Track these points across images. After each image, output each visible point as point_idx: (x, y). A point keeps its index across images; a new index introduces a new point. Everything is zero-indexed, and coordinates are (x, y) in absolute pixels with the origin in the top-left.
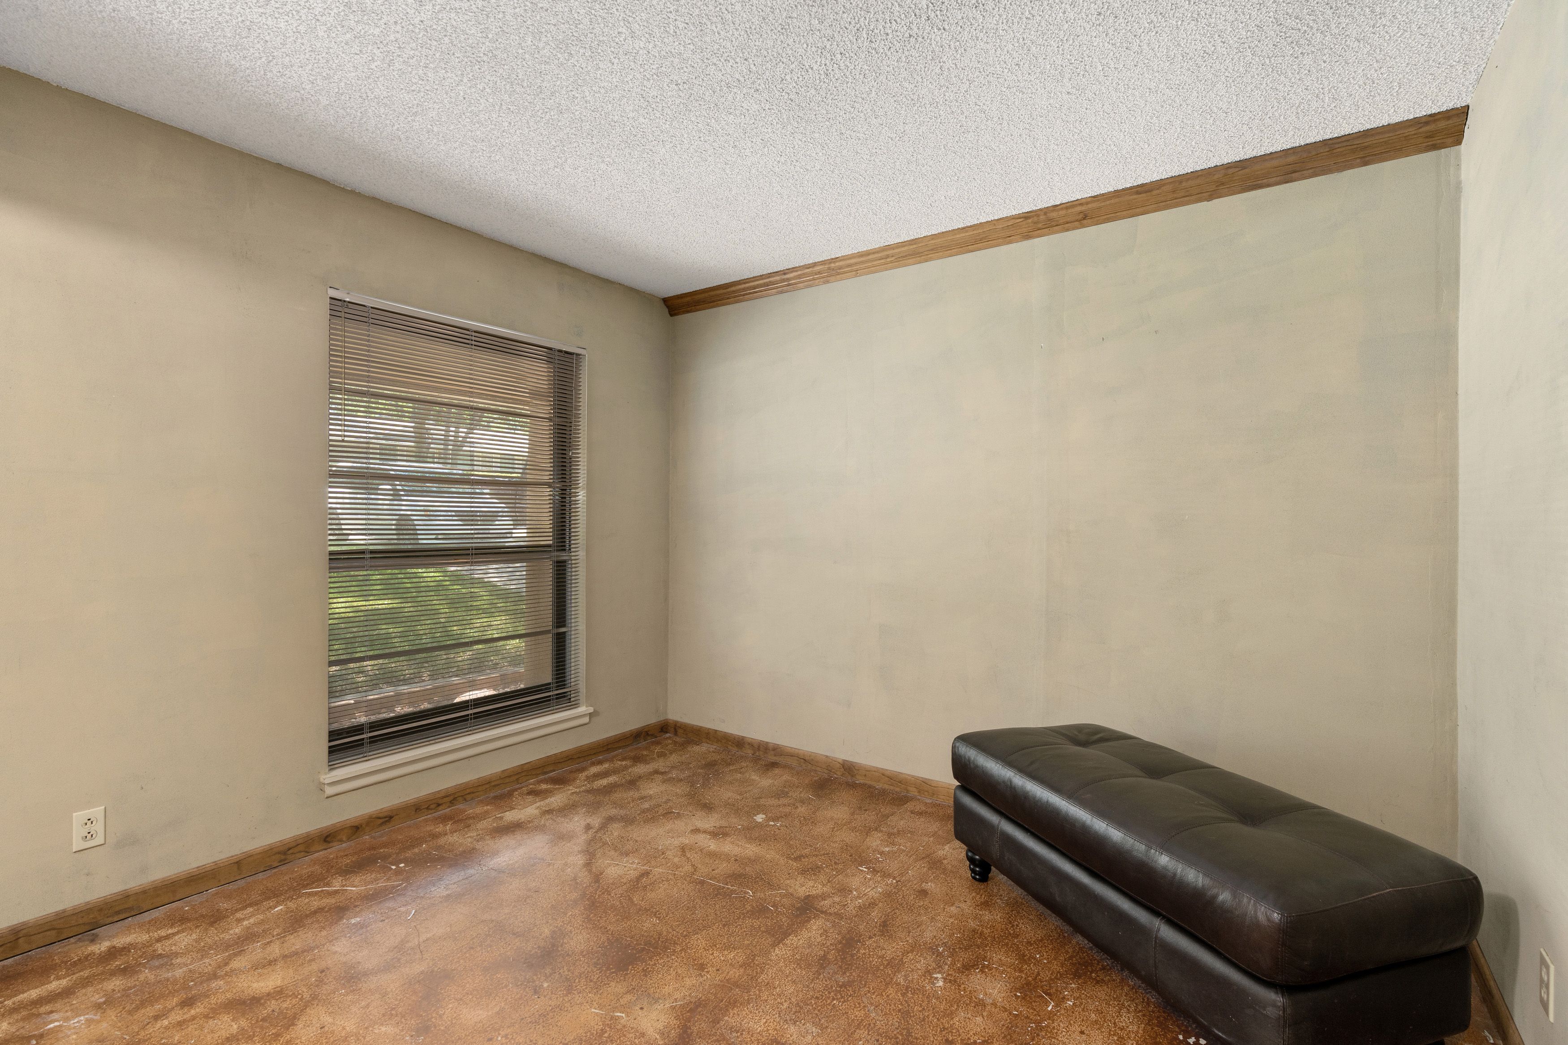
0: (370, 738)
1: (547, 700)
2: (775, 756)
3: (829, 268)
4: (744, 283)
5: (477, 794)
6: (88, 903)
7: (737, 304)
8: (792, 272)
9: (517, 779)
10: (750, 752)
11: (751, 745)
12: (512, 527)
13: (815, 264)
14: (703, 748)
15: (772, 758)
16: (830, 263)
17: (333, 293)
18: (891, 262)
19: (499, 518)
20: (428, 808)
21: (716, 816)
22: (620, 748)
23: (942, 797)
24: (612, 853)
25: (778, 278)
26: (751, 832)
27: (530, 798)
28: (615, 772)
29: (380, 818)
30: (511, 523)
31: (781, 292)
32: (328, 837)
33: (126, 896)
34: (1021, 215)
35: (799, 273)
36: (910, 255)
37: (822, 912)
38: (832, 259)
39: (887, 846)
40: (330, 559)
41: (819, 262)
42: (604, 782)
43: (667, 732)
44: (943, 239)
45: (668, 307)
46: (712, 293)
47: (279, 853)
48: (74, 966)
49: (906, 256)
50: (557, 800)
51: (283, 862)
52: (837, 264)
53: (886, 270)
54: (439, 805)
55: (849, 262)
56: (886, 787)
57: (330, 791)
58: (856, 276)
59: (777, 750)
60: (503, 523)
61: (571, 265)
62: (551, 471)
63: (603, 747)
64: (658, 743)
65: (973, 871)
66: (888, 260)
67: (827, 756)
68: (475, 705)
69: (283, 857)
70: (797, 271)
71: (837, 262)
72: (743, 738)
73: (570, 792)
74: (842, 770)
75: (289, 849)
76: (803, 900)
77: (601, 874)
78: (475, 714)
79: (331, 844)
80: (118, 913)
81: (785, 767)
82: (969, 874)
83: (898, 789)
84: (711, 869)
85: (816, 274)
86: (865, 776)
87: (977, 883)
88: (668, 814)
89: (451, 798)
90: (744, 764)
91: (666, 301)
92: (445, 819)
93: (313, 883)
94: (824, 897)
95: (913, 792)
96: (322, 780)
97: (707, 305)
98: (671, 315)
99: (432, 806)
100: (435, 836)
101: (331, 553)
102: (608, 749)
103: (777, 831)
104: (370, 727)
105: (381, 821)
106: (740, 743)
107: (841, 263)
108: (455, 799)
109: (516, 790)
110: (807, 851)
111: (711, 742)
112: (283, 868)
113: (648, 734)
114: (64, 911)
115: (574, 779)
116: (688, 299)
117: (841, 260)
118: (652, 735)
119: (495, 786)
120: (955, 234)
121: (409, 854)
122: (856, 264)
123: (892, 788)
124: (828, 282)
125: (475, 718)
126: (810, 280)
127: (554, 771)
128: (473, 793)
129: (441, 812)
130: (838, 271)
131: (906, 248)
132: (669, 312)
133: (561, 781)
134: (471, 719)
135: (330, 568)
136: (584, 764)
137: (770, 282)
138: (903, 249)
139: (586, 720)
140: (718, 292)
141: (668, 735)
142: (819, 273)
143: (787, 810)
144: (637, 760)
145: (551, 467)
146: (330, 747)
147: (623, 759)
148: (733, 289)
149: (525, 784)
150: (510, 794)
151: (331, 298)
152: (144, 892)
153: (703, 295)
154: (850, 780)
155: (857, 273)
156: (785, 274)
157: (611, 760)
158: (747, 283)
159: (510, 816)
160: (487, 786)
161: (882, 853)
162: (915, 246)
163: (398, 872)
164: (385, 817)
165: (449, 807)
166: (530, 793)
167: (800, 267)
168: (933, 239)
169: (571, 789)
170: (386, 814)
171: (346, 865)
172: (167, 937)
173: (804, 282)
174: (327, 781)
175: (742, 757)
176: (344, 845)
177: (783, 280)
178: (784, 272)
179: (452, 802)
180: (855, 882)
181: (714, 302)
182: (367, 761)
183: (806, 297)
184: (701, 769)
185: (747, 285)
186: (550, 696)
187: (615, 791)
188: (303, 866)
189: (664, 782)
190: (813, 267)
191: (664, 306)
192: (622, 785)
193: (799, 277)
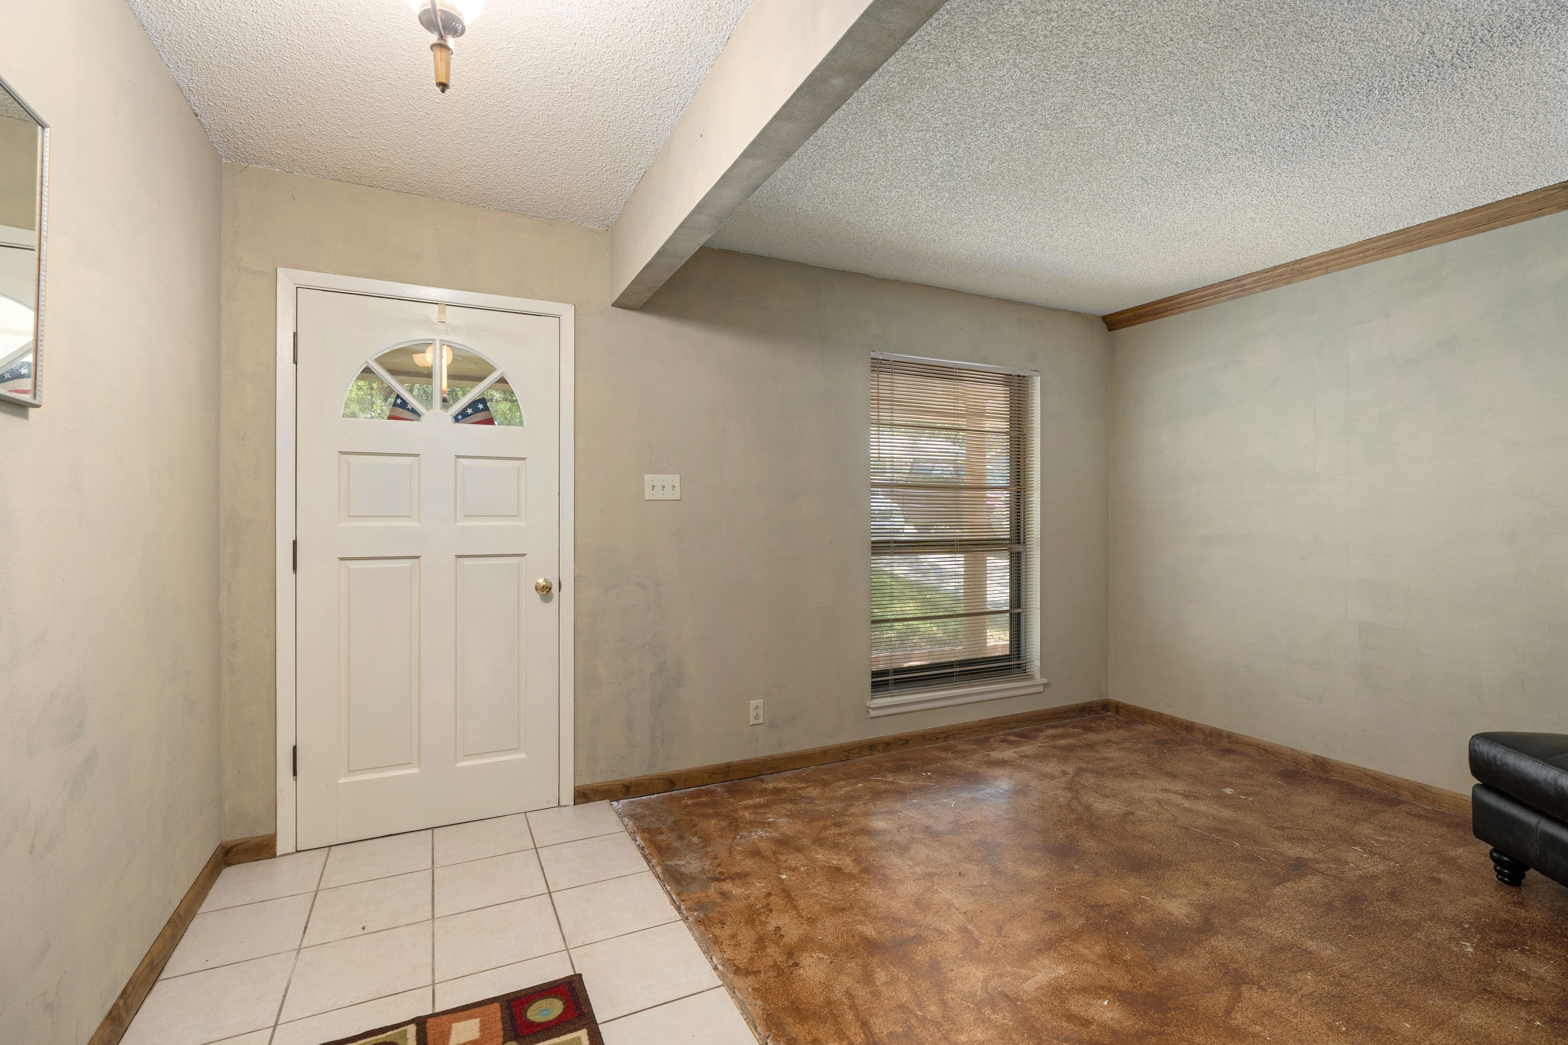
0: (894, 679)
1: (1009, 668)
2: (1230, 743)
3: (1293, 270)
4: (1192, 294)
5: (962, 735)
6: (757, 759)
7: (1182, 314)
8: (1248, 278)
9: (990, 729)
10: (1200, 737)
11: (1202, 730)
12: (904, 523)
13: (1276, 268)
14: (1150, 728)
15: (1226, 745)
16: (1295, 264)
17: (873, 355)
18: (1372, 255)
19: (894, 516)
20: (930, 739)
21: (1183, 783)
22: (1068, 718)
23: (1446, 806)
24: (1094, 794)
25: (1231, 285)
26: (1222, 800)
27: (1005, 745)
28: (1070, 736)
29: (901, 740)
30: (903, 520)
31: (1234, 298)
32: (872, 746)
33: (773, 759)
34: (1558, 186)
35: (1256, 278)
36: (1398, 245)
37: (1319, 872)
38: (1297, 260)
39: (1382, 836)
40: (872, 547)
41: (1280, 265)
42: (1064, 742)
43: (1108, 711)
44: (1445, 224)
45: (1106, 323)
46: (1155, 307)
47: (845, 751)
48: (763, 792)
49: (1392, 247)
50: (1028, 748)
51: (848, 758)
52: (1303, 265)
53: (1366, 263)
54: (937, 738)
55: (1317, 261)
56: (1371, 787)
57: (873, 713)
58: (1326, 273)
59: (1232, 737)
60: (898, 521)
61: (1027, 302)
62: (1008, 476)
63: (1054, 715)
64: (1102, 719)
65: (1499, 873)
66: (1368, 253)
67: (1293, 750)
68: (959, 665)
69: (848, 754)
70: (1253, 277)
71: (1302, 262)
72: (1193, 723)
73: (1037, 745)
74: (1313, 764)
75: (851, 750)
76: (1295, 860)
77: (1091, 806)
78: (959, 672)
79: (874, 752)
80: (770, 768)
81: (1243, 754)
82: (1494, 875)
83: (1386, 792)
84: (1191, 821)
85: (1276, 277)
86: (1342, 773)
87: (1505, 885)
88: (1133, 774)
89: (945, 735)
90: (1196, 746)
91: (1104, 318)
92: (945, 749)
93: (874, 774)
94: (1317, 861)
95: (1406, 795)
96: (868, 705)
97: (1149, 318)
98: (1110, 330)
99: (933, 739)
100: (943, 759)
101: (873, 542)
102: (1058, 718)
103: (1251, 805)
104: (895, 672)
105: (902, 742)
106: (1189, 727)
107: (1307, 264)
108: (947, 736)
109: (991, 737)
110: (1289, 824)
111: (1155, 724)
112: (849, 762)
113: (1091, 710)
114: (747, 760)
115: (1036, 737)
116: (1130, 314)
117: (1307, 261)
118: (1095, 711)
119: (974, 731)
120: (1461, 217)
121: (930, 767)
122: (1327, 262)
123: (1378, 789)
124: (1290, 283)
125: (959, 675)
126: (1269, 283)
127: (1016, 728)
128: (960, 734)
129: (938, 744)
130: (1304, 271)
131: (1393, 239)
132: (1108, 327)
133: (1026, 737)
134: (956, 676)
135: (872, 553)
136: (1040, 726)
137: (1221, 290)
138: (1388, 240)
139: (1041, 689)
140: (1163, 305)
141: (1109, 713)
142: (1280, 275)
143: (1258, 789)
144: (1087, 729)
145: (1008, 473)
146: (872, 682)
147: (1074, 727)
148: (1179, 300)
149: (994, 734)
150: (987, 740)
151: (872, 359)
152: (781, 759)
153: (1145, 310)
154: (1322, 775)
155: (1327, 271)
156: (1239, 281)
157: (1063, 726)
158: (1197, 293)
159: (995, 755)
160: (968, 731)
161: (1377, 840)
162: (1404, 236)
163: (929, 778)
164: (904, 740)
165: (944, 742)
166: (1003, 741)
167: (1257, 272)
168: (1429, 226)
169: (1037, 744)
170: (905, 738)
171: (890, 767)
172: (802, 788)
173: (1260, 286)
174: (872, 706)
175: (1193, 740)
176: (881, 754)
177: (1238, 287)
178: (1238, 279)
179: (946, 738)
180: (1351, 857)
181: (1156, 314)
182: (891, 696)
183: (1263, 298)
184: (1154, 744)
185: (1195, 295)
186: (1011, 665)
187: (1078, 750)
188: (862, 762)
189: (1120, 749)
190: (1274, 270)
191: (1103, 323)
192: (1081, 747)
193: (1256, 281)
